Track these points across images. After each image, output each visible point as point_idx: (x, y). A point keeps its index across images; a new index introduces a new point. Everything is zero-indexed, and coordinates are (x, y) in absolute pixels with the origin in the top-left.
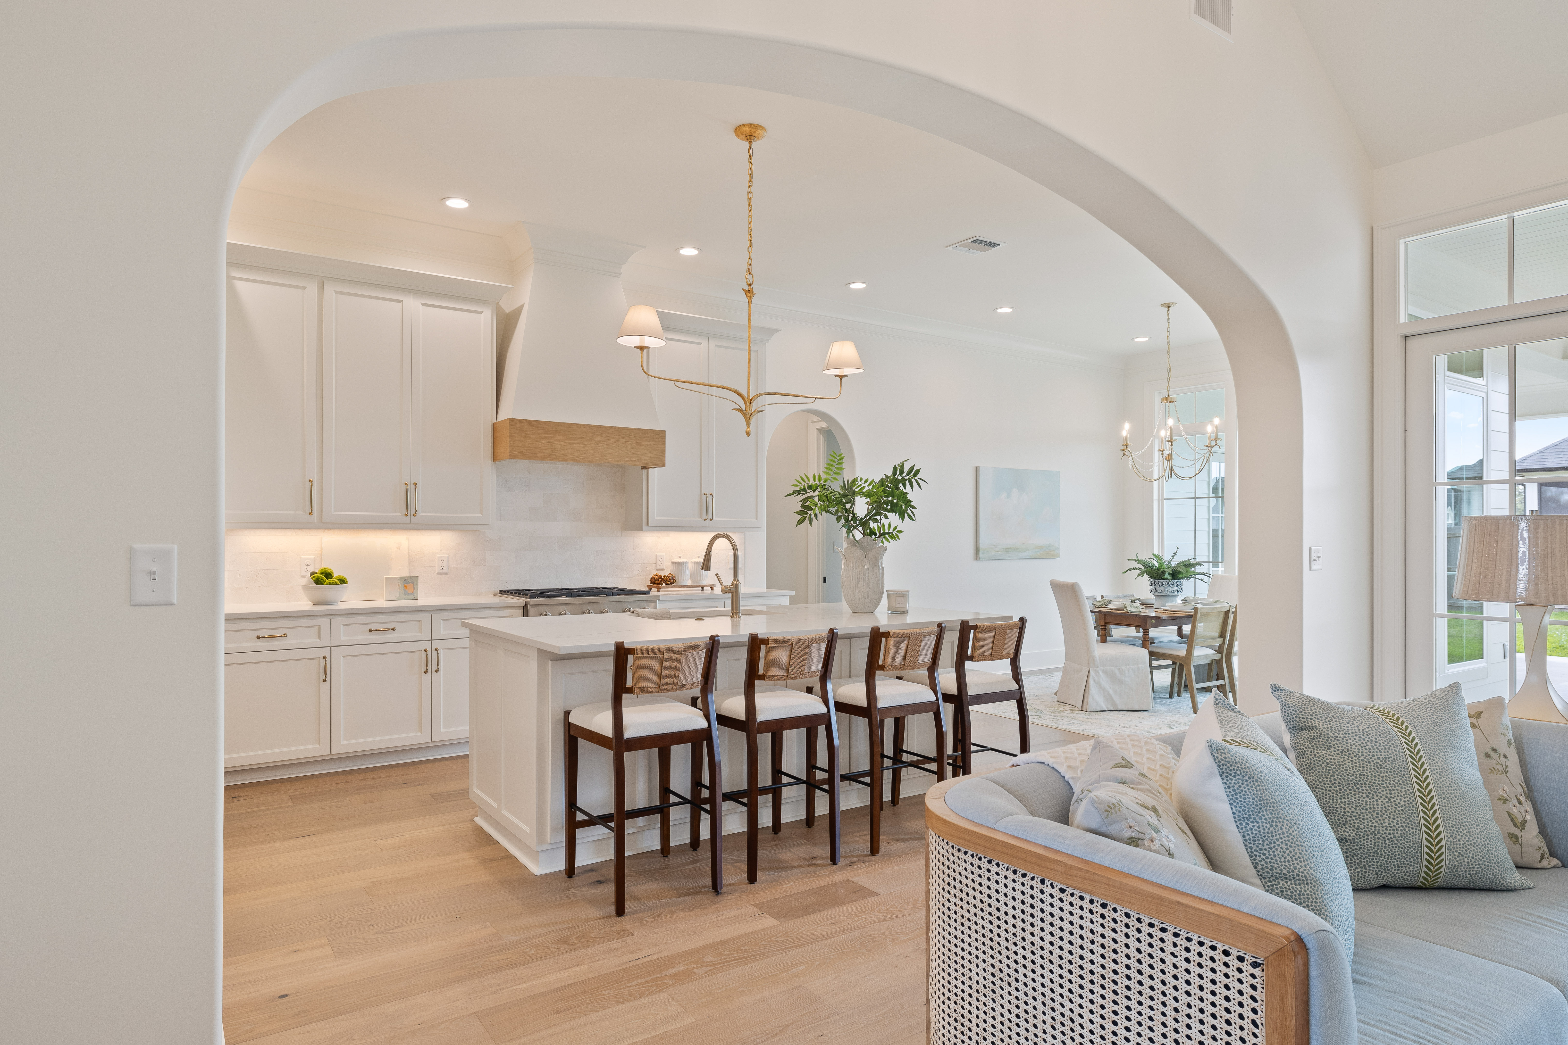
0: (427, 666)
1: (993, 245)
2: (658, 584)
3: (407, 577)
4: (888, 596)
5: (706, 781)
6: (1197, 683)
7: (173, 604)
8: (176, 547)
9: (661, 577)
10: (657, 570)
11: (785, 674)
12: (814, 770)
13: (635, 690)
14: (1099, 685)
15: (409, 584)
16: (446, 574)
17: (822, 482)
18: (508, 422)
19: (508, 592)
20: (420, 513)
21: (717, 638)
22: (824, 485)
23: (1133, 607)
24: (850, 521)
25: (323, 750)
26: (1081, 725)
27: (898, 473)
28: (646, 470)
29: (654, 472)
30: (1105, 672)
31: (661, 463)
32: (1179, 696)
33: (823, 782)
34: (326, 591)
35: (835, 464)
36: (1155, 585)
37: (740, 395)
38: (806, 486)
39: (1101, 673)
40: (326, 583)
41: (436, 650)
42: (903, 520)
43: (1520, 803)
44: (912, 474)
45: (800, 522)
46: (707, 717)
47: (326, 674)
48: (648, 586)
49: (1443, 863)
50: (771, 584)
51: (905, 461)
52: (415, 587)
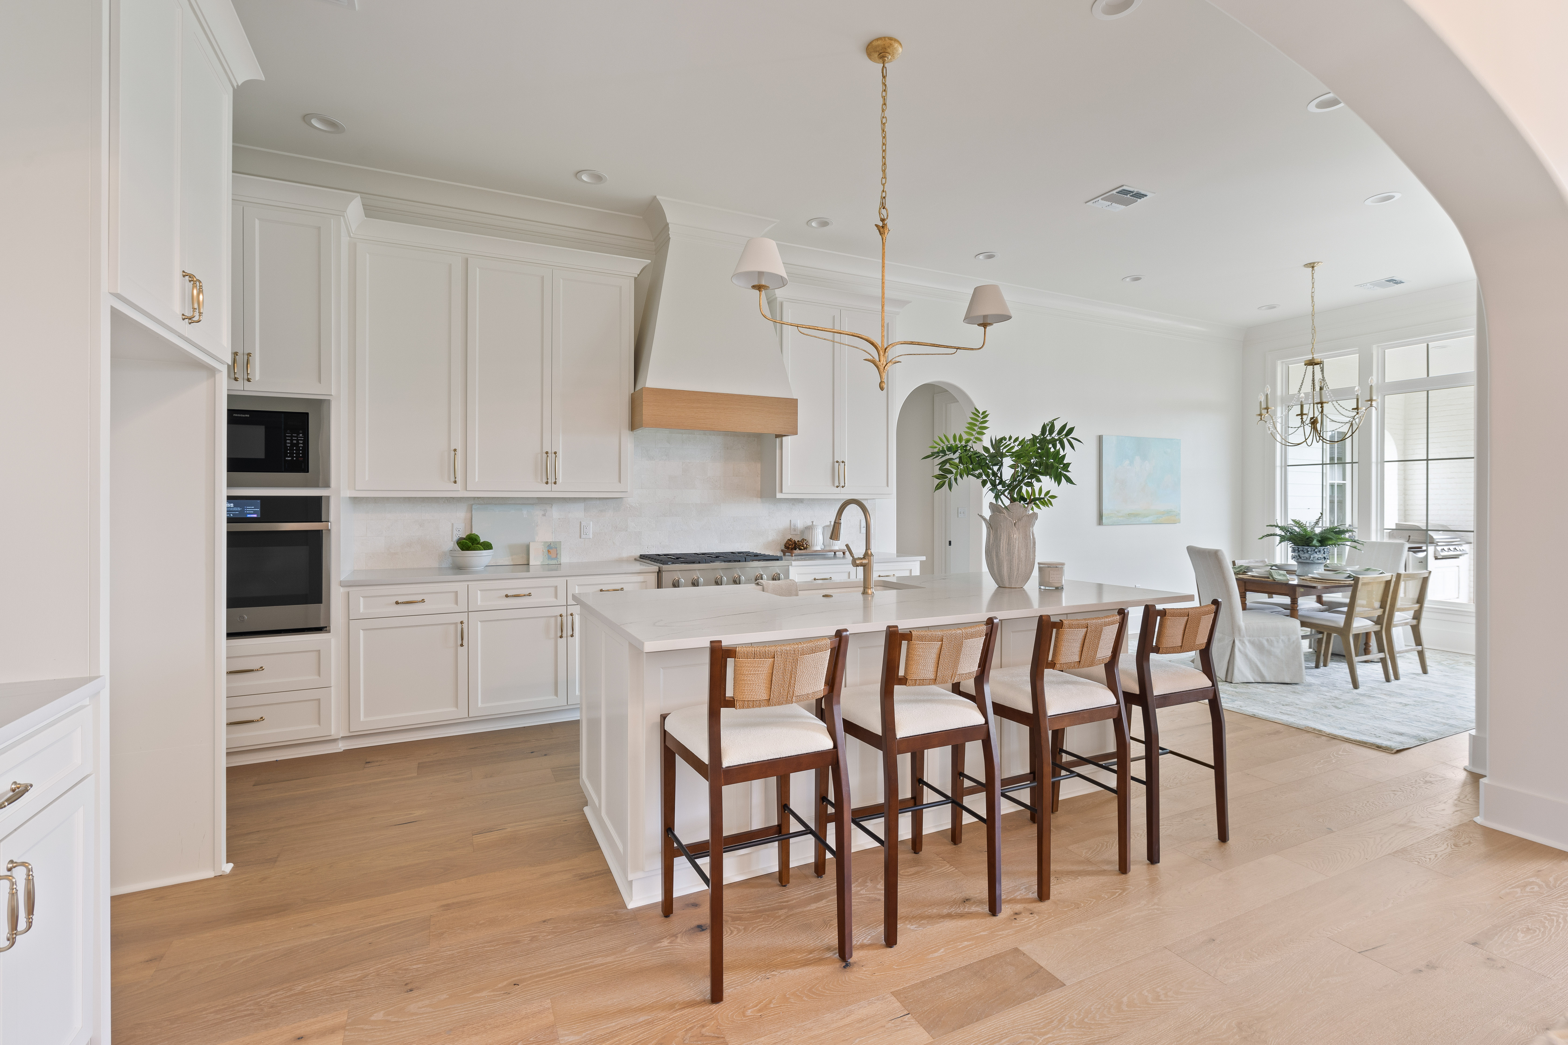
0: (562, 631)
1: (1140, 196)
2: (792, 549)
3: (552, 543)
4: (1040, 569)
5: (831, 797)
6: (1357, 656)
9: (793, 541)
10: (792, 533)
11: (932, 677)
12: (961, 778)
13: (737, 704)
14: (1246, 656)
15: (553, 549)
16: (589, 539)
17: (963, 443)
18: (645, 391)
19: (647, 557)
20: (560, 482)
21: (845, 633)
22: (966, 446)
23: (1280, 575)
24: (997, 485)
25: (460, 715)
26: (1233, 701)
27: (1047, 433)
28: (780, 439)
29: (788, 441)
30: (1252, 643)
31: (794, 429)
32: (1325, 665)
33: (972, 791)
34: (470, 556)
35: (978, 423)
36: (1299, 551)
37: (872, 344)
38: (945, 447)
39: (1247, 643)
40: (471, 548)
41: (572, 615)
42: (1059, 484)
44: (1064, 433)
45: (939, 487)
46: (833, 730)
47: (462, 639)
48: (782, 551)
50: (901, 550)
51: (1055, 420)
52: (558, 552)
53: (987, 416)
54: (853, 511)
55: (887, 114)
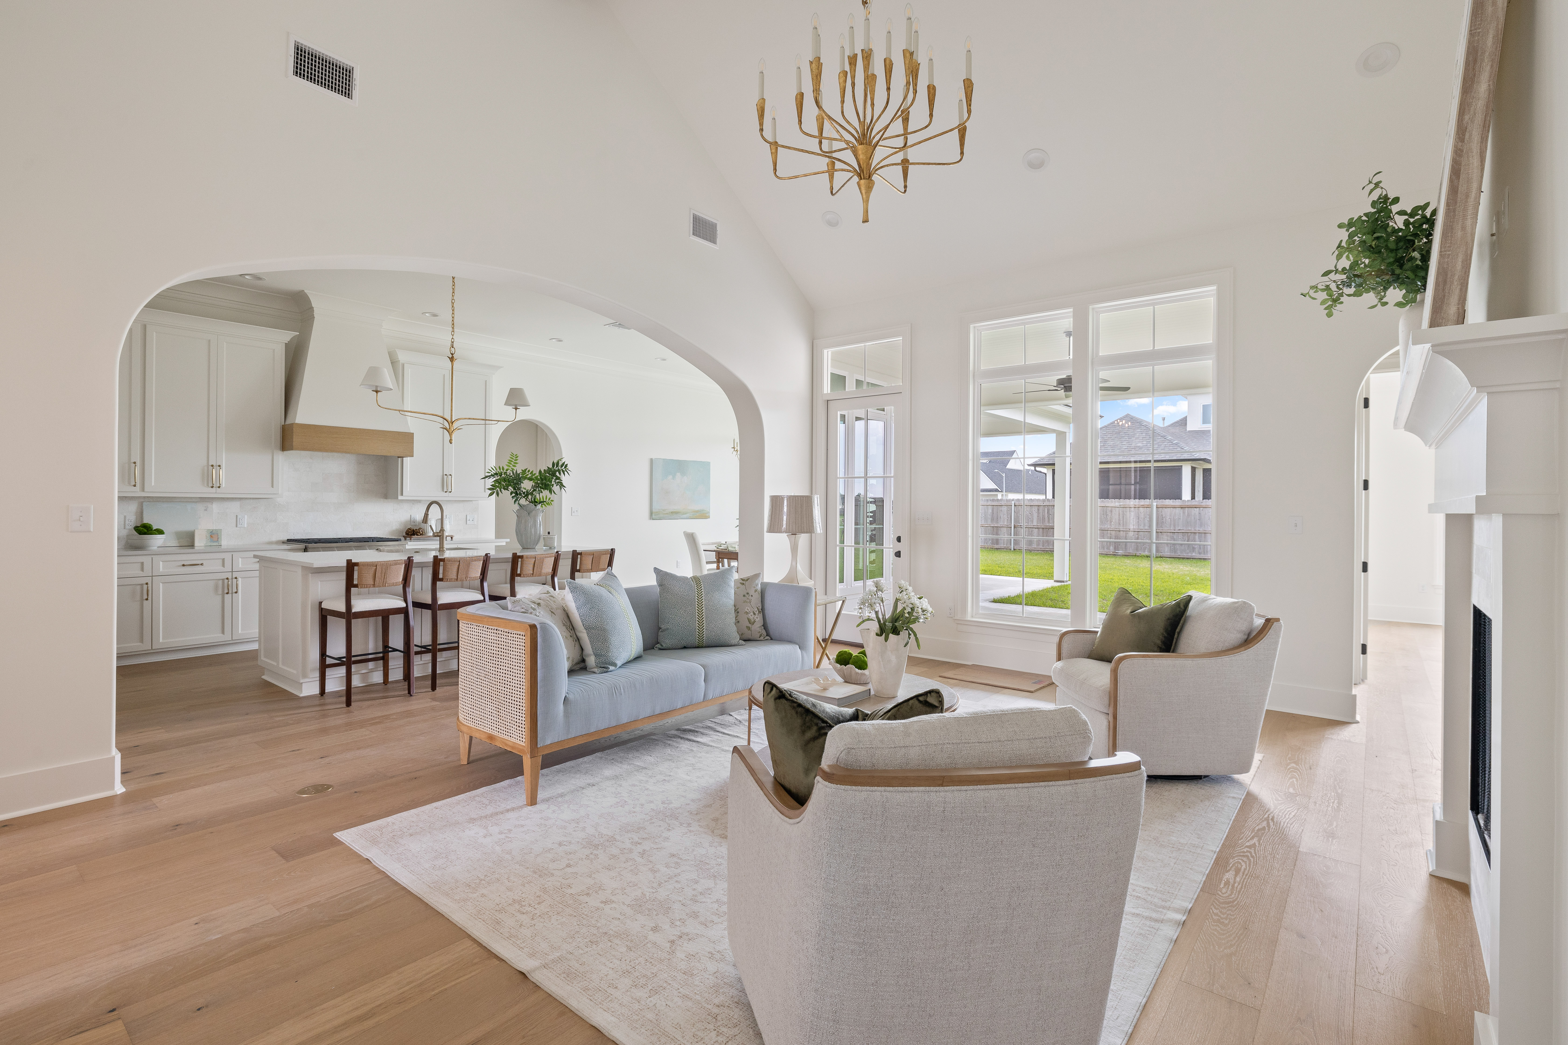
0: (228, 589)
2: (411, 535)
3: (212, 530)
9: (413, 530)
10: (411, 525)
11: (456, 578)
13: (359, 586)
15: (215, 535)
17: (505, 471)
18: (293, 425)
19: (294, 540)
20: (223, 486)
24: (518, 494)
25: (145, 647)
27: (554, 467)
28: (401, 459)
29: (407, 460)
31: (411, 455)
35: (514, 460)
37: (445, 419)
38: (494, 473)
40: (145, 533)
41: (236, 578)
43: (754, 614)
44: (564, 467)
45: (491, 494)
46: (406, 601)
47: (148, 595)
48: (403, 535)
49: (704, 636)
50: (498, 534)
51: (560, 459)
52: (219, 537)
53: (518, 457)
54: (434, 507)
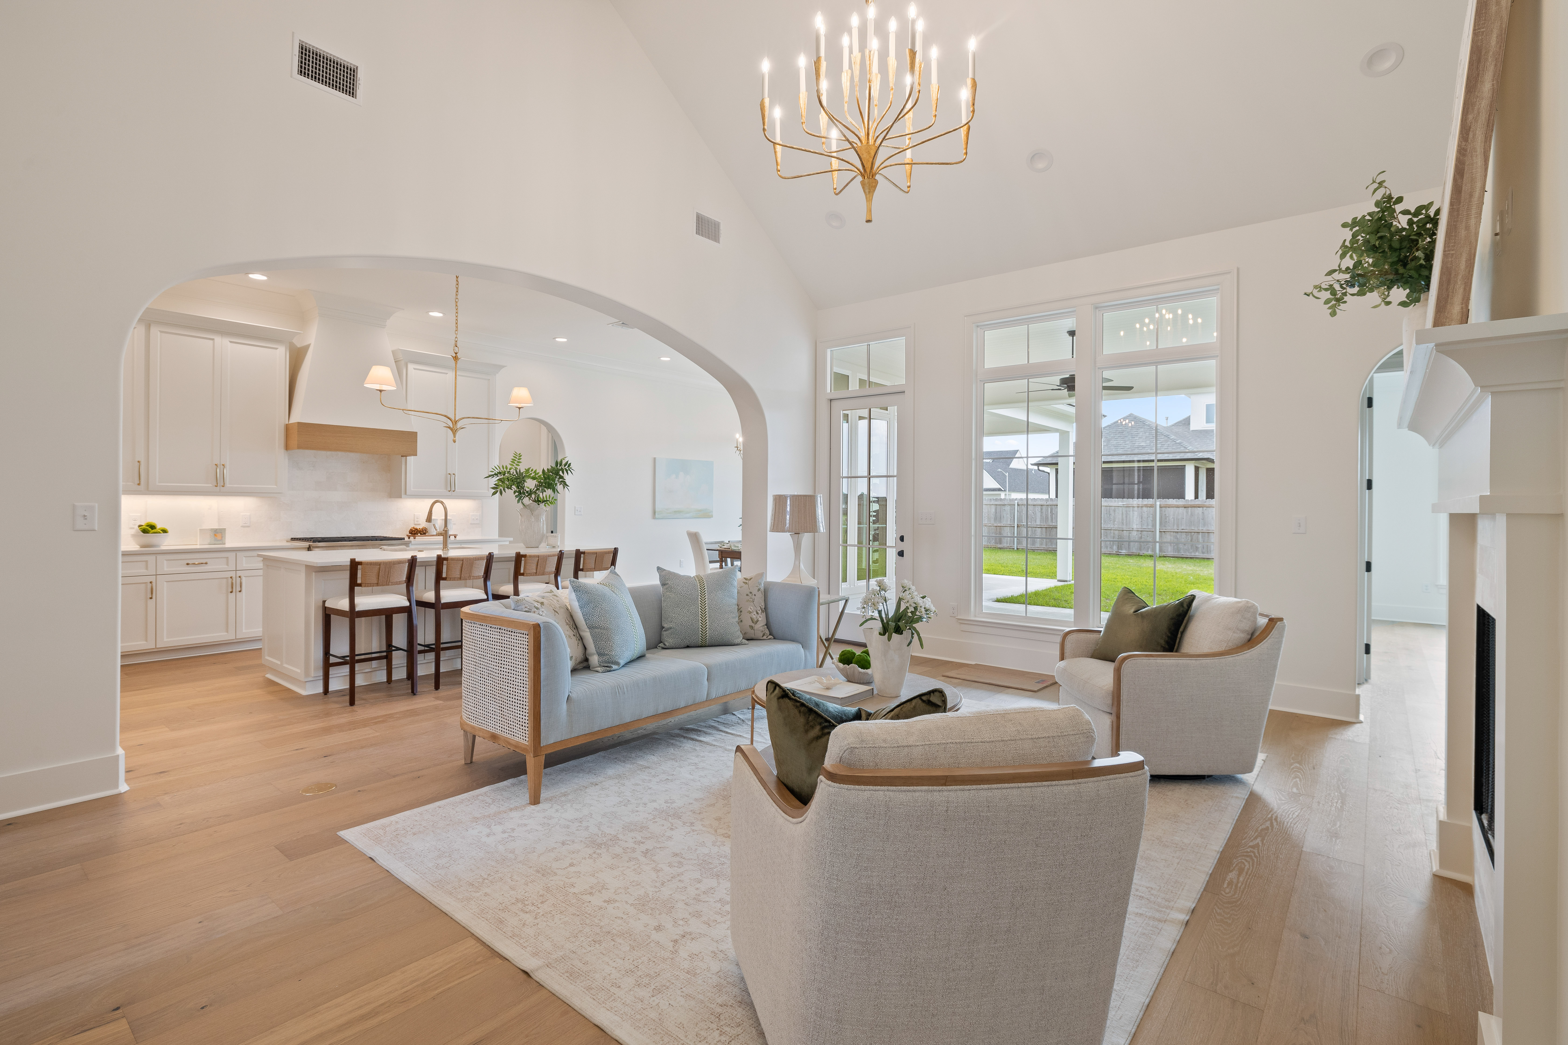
0: (232, 588)
2: (415, 534)
3: (217, 529)
7: (95, 530)
8: (97, 504)
9: (417, 529)
10: (415, 524)
11: (459, 576)
13: (363, 585)
15: (218, 534)
16: (248, 527)
17: (508, 470)
18: (297, 424)
19: (300, 539)
20: (228, 485)
21: (415, 559)
22: (509, 472)
24: (521, 493)
25: (150, 645)
28: (405, 457)
29: (410, 459)
31: (415, 454)
34: (150, 538)
35: (517, 459)
37: (449, 419)
38: (498, 472)
40: (151, 532)
43: (757, 613)
44: (568, 466)
45: (494, 494)
46: (409, 600)
47: (152, 593)
48: (406, 535)
49: (707, 635)
50: (501, 534)
51: (564, 458)
52: (223, 535)
53: (521, 456)
55: (458, 297)
